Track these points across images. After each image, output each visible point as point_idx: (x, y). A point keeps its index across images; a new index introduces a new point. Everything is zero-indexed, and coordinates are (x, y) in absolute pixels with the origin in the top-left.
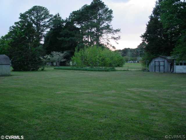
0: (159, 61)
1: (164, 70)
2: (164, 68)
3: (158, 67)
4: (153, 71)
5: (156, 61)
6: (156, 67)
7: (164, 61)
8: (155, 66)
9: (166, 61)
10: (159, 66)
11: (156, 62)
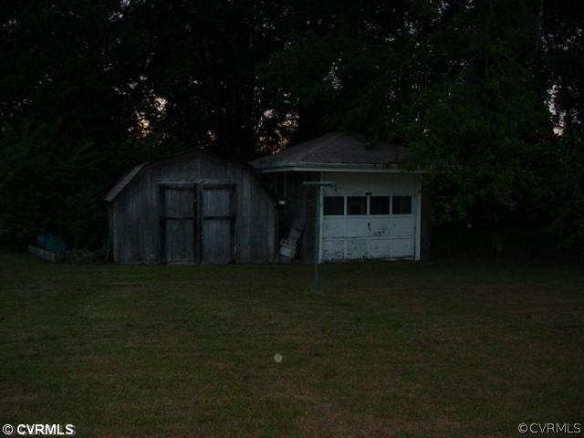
0: (194, 190)
1: (232, 245)
2: (232, 232)
3: (189, 227)
4: (150, 255)
5: (166, 181)
6: (172, 228)
7: (232, 188)
8: (163, 221)
9: (246, 189)
10: (197, 220)
11: (169, 194)
